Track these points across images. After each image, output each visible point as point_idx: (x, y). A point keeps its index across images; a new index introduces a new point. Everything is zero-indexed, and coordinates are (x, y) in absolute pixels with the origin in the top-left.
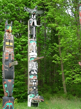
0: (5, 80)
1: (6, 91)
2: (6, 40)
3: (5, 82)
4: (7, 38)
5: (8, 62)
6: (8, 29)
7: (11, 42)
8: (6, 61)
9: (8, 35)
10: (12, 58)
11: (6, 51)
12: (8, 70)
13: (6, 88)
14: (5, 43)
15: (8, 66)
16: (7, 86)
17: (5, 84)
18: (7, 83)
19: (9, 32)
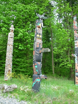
0: (36, 62)
1: (36, 71)
2: (37, 33)
3: (35, 64)
4: (37, 32)
5: (38, 49)
6: (39, 25)
7: (41, 35)
8: (37, 48)
9: (38, 30)
10: (41, 47)
11: (37, 41)
12: (38, 55)
13: (36, 68)
14: (36, 35)
15: (38, 52)
16: (37, 67)
17: (36, 65)
18: (37, 64)
19: (39, 28)
